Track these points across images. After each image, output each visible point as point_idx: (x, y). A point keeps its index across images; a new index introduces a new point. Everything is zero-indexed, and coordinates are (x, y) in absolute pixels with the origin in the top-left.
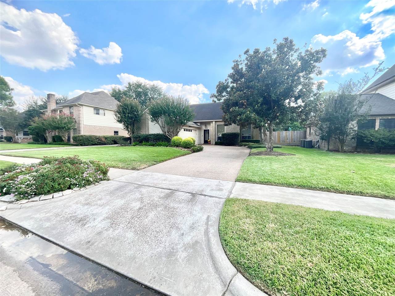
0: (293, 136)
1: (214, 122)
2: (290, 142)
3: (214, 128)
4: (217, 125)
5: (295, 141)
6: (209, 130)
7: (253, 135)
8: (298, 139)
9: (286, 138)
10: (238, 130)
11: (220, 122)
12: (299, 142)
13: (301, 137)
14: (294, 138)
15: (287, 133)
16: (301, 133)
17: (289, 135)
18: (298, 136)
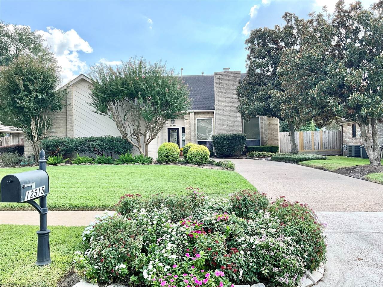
0: (323, 139)
1: (192, 115)
2: (319, 149)
3: (193, 126)
4: (197, 119)
5: (326, 148)
6: (179, 128)
7: (264, 138)
8: (331, 145)
9: (313, 143)
10: (238, 130)
11: (203, 115)
12: (333, 148)
13: (335, 140)
14: (325, 142)
15: (314, 134)
16: (335, 134)
17: (317, 138)
18: (331, 139)
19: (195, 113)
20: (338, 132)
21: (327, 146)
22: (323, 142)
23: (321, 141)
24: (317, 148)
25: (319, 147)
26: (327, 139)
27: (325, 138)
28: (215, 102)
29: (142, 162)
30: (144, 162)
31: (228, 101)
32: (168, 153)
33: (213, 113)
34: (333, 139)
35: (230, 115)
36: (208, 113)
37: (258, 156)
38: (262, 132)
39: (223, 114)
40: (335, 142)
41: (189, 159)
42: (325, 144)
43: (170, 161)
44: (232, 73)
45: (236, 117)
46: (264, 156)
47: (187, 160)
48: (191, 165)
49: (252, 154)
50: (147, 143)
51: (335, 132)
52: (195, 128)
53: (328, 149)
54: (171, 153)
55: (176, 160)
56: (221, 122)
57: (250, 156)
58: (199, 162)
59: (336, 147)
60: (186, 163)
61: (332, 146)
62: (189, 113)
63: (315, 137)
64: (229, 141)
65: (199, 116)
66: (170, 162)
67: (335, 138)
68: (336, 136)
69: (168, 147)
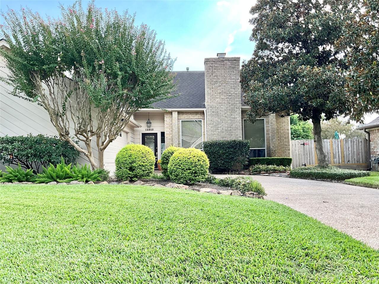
0: (345, 150)
1: (175, 115)
2: (340, 163)
3: (175, 130)
4: (181, 120)
5: (349, 161)
6: (157, 133)
7: (271, 147)
8: (355, 157)
9: (332, 155)
10: (238, 135)
11: (190, 115)
12: (357, 162)
13: (360, 151)
14: (348, 153)
15: (334, 143)
16: (360, 144)
17: (337, 148)
18: (355, 150)
19: (179, 113)
20: (363, 142)
21: (350, 160)
22: (345, 153)
23: (342, 152)
24: (338, 161)
25: (340, 160)
26: (350, 149)
27: (347, 148)
28: (206, 98)
29: (85, 179)
30: (89, 179)
31: (223, 97)
32: (133, 162)
33: (203, 113)
34: (358, 149)
35: (226, 115)
36: (196, 113)
37: (267, 171)
38: (268, 140)
39: (217, 114)
40: (360, 154)
41: (171, 174)
42: (348, 155)
43: (137, 177)
44: (228, 60)
45: (234, 118)
46: (275, 171)
47: (168, 176)
48: (176, 185)
49: (259, 168)
50: (102, 147)
51: (360, 141)
52: (179, 132)
53: (351, 162)
54: (139, 163)
55: (148, 175)
56: (215, 124)
57: (256, 172)
58: (190, 179)
59: (361, 161)
60: (165, 181)
61: (356, 159)
62: (171, 113)
63: (334, 147)
64: (226, 150)
65: (185, 117)
66: (136, 179)
67: (360, 148)
68: (362, 146)
69: (133, 152)
